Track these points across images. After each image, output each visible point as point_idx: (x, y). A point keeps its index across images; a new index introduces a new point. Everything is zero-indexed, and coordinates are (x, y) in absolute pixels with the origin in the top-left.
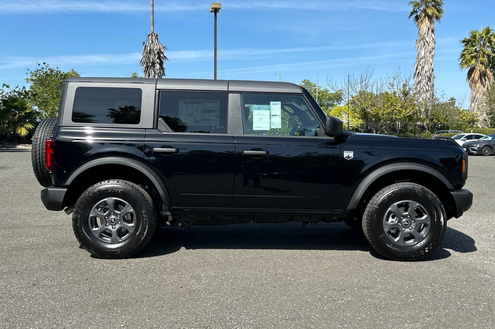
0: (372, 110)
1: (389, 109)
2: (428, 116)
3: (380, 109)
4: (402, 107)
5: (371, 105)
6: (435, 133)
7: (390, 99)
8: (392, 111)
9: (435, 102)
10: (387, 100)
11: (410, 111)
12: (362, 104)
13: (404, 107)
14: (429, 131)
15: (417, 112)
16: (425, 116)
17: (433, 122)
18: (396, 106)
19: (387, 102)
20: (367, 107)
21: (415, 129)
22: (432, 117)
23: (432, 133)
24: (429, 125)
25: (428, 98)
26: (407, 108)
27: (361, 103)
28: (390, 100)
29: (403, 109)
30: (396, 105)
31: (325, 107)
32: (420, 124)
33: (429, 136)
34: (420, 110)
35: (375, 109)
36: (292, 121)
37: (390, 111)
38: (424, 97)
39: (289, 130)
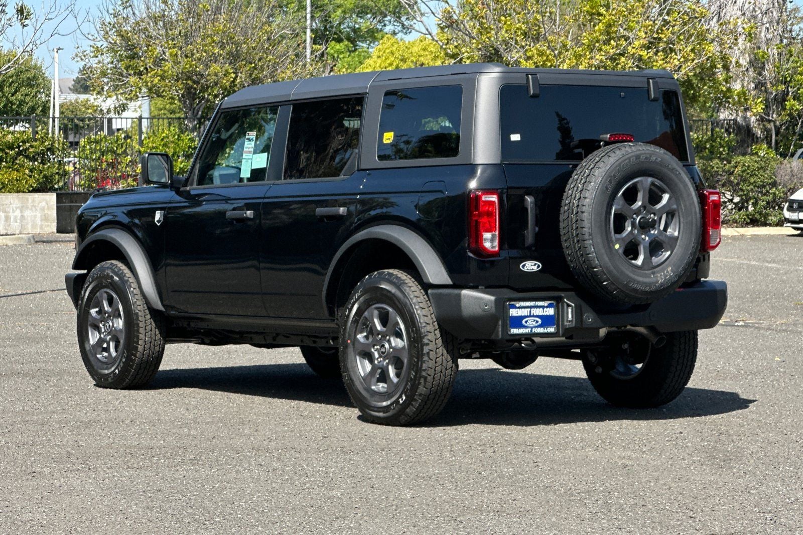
0: (529, 54)
1: (600, 50)
2: (764, 84)
3: (560, 53)
4: (651, 43)
5: (525, 34)
6: (792, 155)
7: (602, 10)
8: (613, 59)
9: (792, 24)
10: (592, 14)
11: (686, 61)
12: (487, 30)
13: (662, 46)
14: (770, 147)
15: (713, 66)
16: (753, 85)
17: (784, 109)
18: (627, 39)
19: (590, 21)
20: (505, 42)
21: (712, 139)
22: (782, 87)
23: (783, 155)
24: (770, 121)
25: (764, 8)
26: (672, 50)
27: (481, 24)
28: (600, 14)
29: (656, 54)
30: (625, 33)
31: (346, 42)
32: (735, 120)
33: (764, 169)
34: (724, 58)
35: (541, 54)
36: (197, 101)
37: (601, 61)
38: (747, 6)
39: (181, 144)
